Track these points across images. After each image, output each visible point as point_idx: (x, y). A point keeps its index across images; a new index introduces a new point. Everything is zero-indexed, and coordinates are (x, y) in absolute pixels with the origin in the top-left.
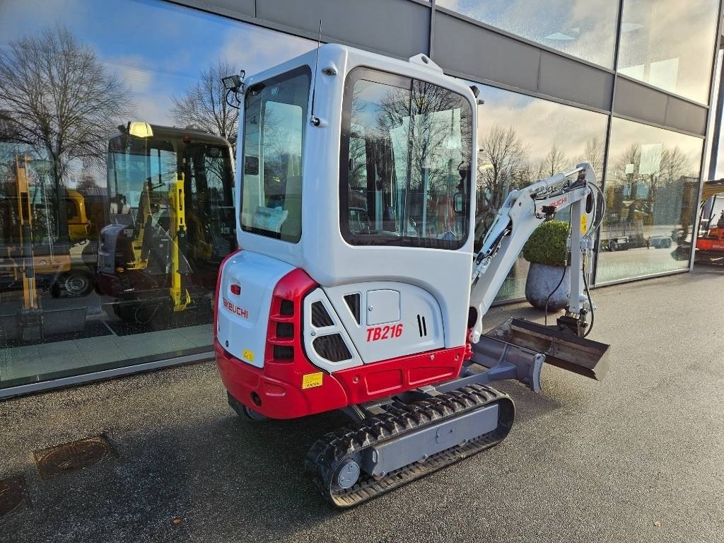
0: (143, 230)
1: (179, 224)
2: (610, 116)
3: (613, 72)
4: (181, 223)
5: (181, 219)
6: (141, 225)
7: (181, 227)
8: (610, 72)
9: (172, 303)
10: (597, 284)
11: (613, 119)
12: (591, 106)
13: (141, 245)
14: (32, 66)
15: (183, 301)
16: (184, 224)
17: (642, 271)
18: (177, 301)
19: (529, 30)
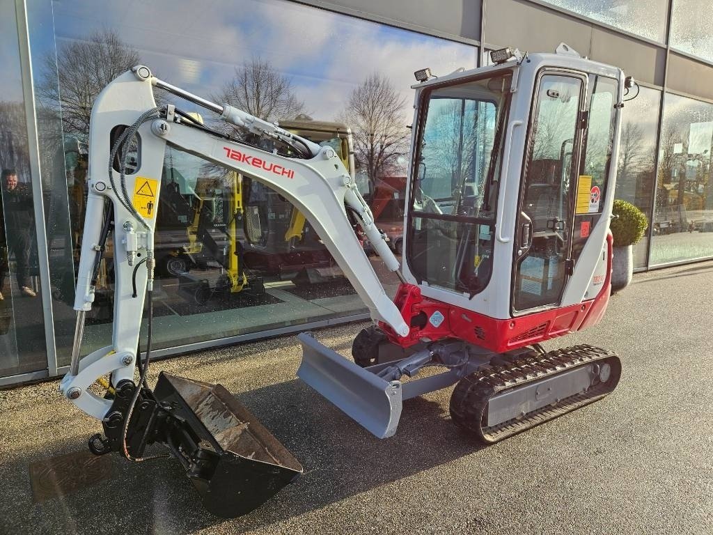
0: (199, 215)
1: (237, 207)
2: (662, 93)
3: (665, 46)
4: (239, 205)
5: (239, 202)
6: (197, 210)
7: (239, 210)
8: (662, 46)
9: (231, 285)
10: (651, 266)
11: (666, 95)
12: (643, 81)
13: (196, 230)
14: (81, 68)
15: (240, 282)
16: (241, 207)
17: (696, 254)
18: (235, 282)
19: (580, 5)
